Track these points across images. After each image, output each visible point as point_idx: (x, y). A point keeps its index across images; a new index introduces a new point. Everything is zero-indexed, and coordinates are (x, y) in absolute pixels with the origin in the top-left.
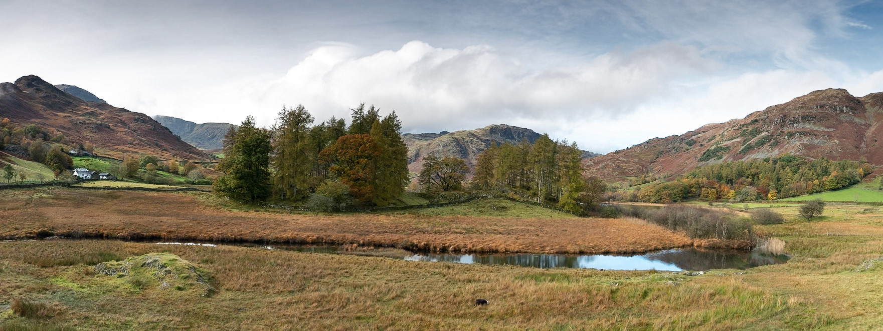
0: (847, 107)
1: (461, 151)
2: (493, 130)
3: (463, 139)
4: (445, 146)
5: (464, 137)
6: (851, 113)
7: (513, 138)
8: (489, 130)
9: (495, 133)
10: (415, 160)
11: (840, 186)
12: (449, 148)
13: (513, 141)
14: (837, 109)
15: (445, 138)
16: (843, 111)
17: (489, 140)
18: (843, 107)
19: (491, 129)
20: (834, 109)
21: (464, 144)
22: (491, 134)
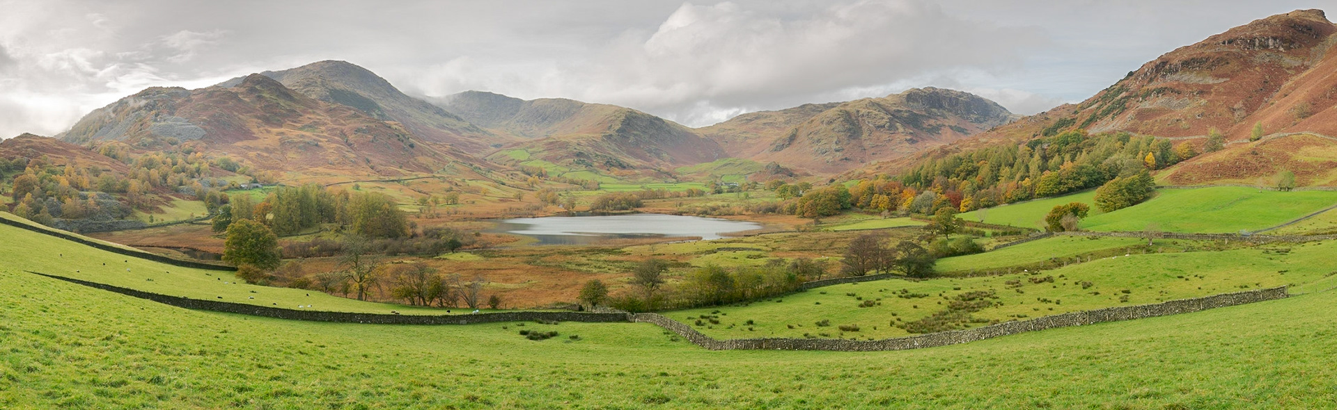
0: (1275, 39)
1: (850, 130)
2: (912, 96)
3: (858, 111)
4: (830, 123)
5: (860, 110)
6: (1281, 49)
7: (941, 106)
8: (905, 96)
9: (915, 100)
10: (790, 144)
11: (1063, 188)
12: (833, 125)
13: (941, 110)
14: (1254, 45)
15: (831, 113)
16: (1268, 46)
17: (901, 111)
18: (1268, 39)
19: (908, 95)
20: (1249, 44)
21: (857, 120)
22: (908, 101)
